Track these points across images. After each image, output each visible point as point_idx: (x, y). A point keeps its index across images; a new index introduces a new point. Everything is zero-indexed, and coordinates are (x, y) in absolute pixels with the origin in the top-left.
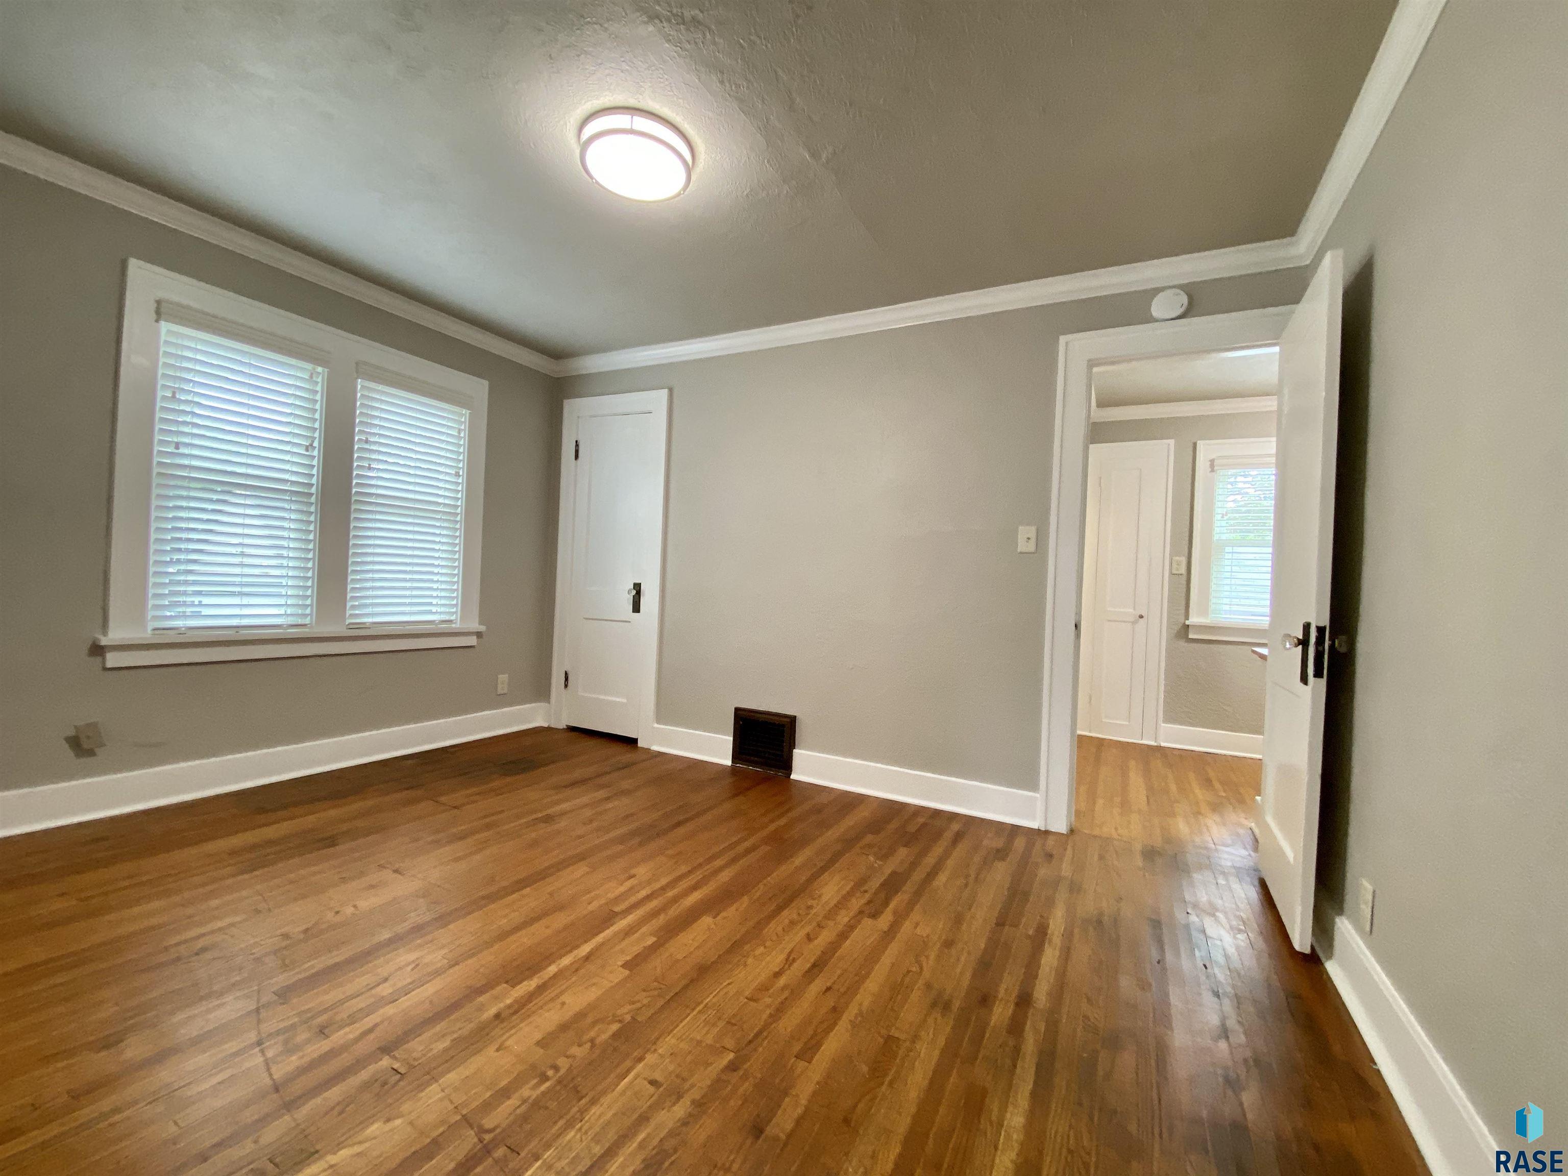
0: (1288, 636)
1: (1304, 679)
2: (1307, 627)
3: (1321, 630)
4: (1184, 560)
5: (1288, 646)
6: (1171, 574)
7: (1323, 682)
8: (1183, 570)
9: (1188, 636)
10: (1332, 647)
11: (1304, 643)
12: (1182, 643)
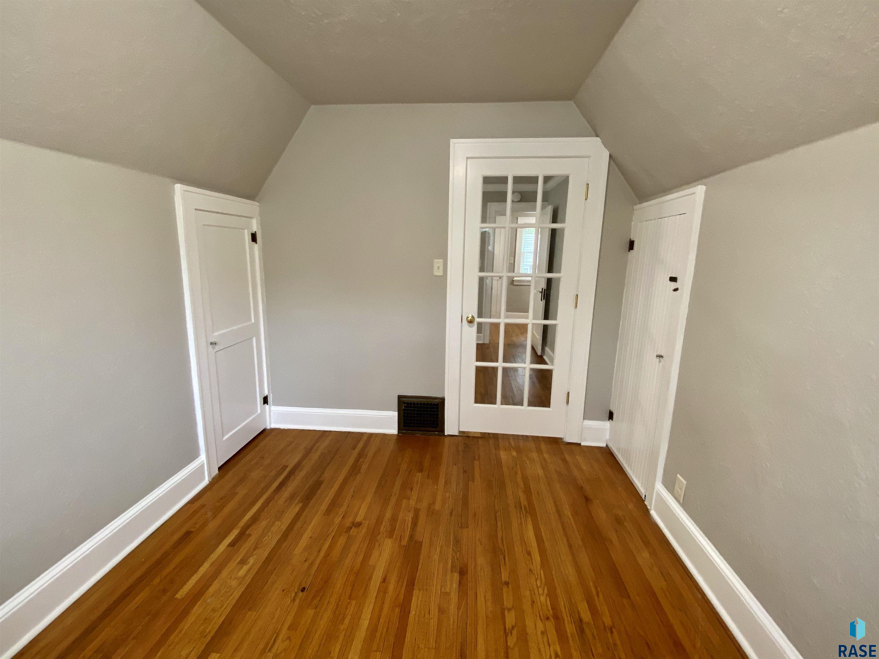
0: (539, 291)
1: (541, 300)
2: (542, 289)
3: (545, 290)
4: (513, 258)
5: (539, 293)
6: (509, 263)
7: (545, 300)
8: (513, 262)
9: (513, 284)
10: (546, 293)
11: (542, 292)
12: (512, 286)
